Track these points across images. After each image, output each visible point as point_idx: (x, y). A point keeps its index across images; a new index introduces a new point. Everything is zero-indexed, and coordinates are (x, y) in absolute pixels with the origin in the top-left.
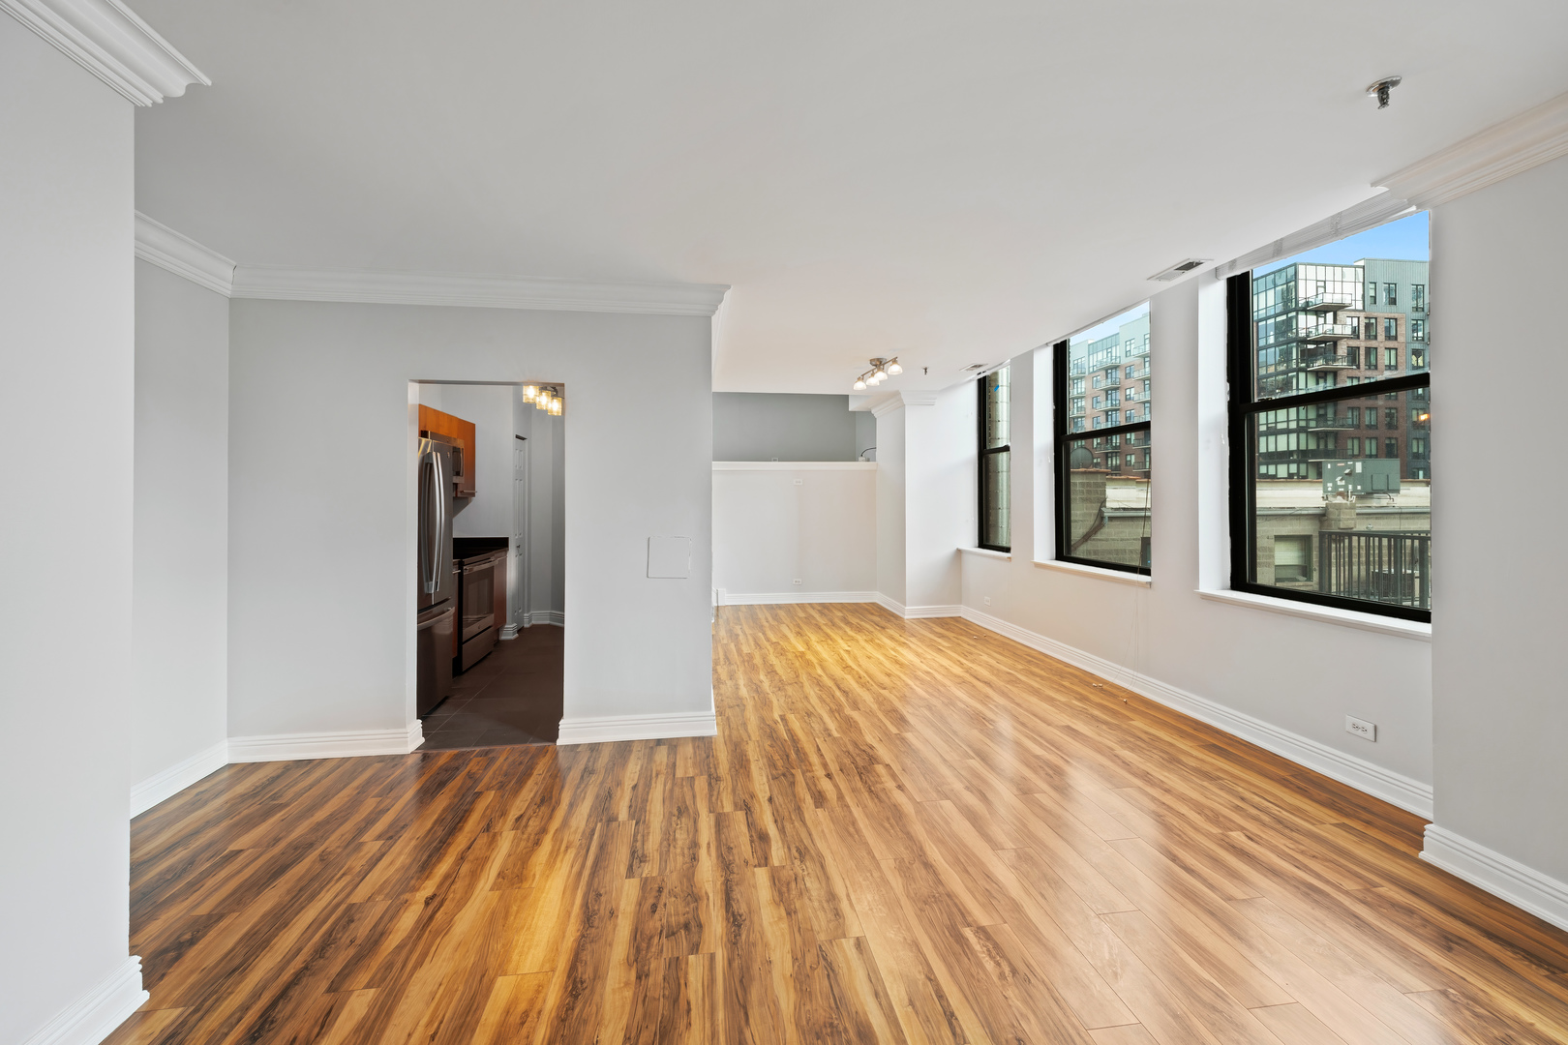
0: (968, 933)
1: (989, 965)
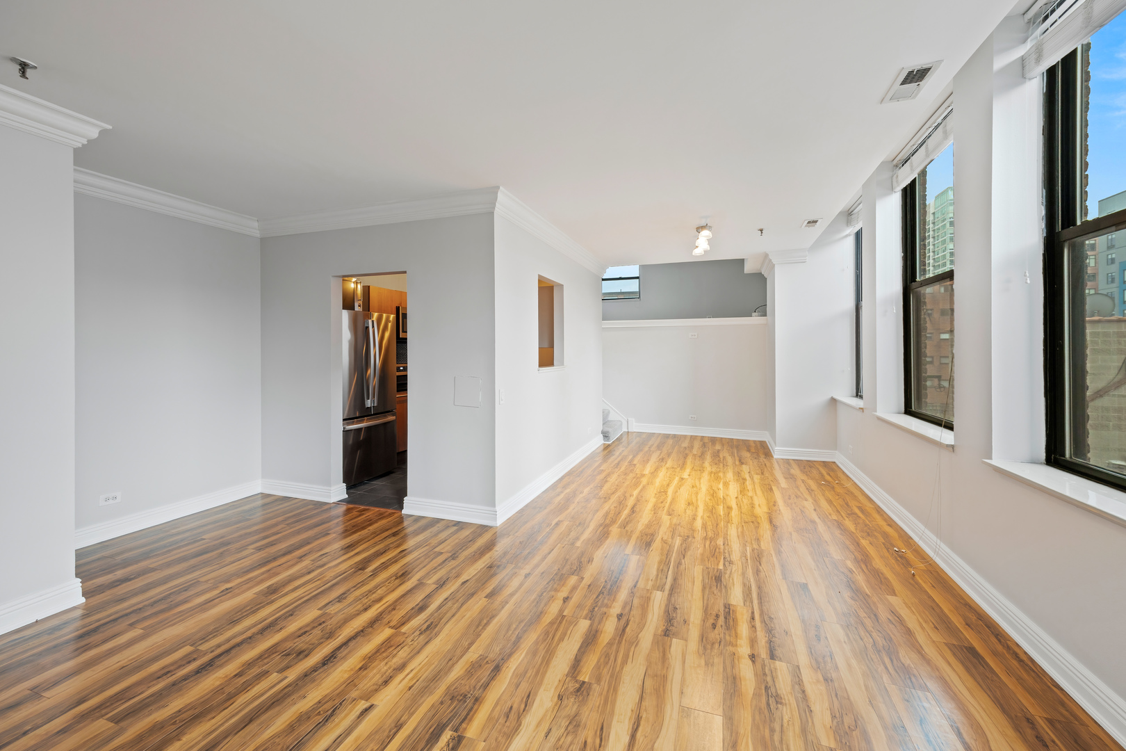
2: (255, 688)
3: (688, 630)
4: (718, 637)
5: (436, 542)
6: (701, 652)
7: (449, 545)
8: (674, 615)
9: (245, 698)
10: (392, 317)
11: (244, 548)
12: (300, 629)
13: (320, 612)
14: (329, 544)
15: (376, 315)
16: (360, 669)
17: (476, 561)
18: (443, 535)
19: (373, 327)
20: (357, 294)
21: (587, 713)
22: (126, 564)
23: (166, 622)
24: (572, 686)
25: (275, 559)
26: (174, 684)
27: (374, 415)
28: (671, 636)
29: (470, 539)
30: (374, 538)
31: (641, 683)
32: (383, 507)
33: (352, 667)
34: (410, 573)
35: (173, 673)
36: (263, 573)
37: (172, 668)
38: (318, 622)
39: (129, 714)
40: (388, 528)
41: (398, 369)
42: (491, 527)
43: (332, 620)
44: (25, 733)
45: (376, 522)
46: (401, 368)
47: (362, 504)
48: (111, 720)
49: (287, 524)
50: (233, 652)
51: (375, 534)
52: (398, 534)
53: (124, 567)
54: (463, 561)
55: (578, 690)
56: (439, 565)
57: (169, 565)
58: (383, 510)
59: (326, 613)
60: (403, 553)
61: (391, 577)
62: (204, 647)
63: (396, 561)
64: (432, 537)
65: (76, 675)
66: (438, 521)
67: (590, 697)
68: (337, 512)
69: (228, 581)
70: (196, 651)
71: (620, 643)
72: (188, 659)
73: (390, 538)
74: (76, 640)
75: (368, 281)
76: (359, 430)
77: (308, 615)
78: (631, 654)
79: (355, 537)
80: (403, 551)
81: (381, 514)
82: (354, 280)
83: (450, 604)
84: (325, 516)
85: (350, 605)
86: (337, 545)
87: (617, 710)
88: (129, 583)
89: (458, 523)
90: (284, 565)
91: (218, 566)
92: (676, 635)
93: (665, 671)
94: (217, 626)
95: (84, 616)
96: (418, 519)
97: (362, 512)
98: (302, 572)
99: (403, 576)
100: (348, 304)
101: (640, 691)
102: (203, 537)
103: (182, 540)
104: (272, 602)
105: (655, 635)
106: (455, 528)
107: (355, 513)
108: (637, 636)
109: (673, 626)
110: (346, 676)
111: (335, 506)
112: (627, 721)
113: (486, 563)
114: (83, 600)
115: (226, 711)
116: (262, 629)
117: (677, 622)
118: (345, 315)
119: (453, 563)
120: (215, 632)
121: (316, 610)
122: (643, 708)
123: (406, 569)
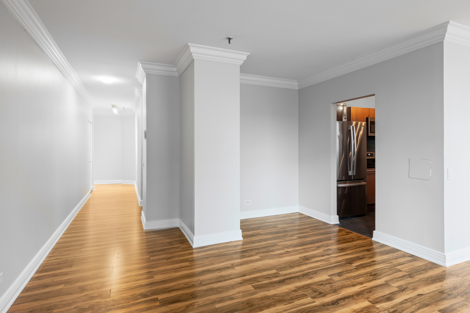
2: (302, 300)
5: (397, 263)
7: (406, 267)
9: (298, 303)
10: (364, 123)
11: (293, 235)
12: (320, 282)
13: (328, 277)
14: (331, 245)
15: (354, 123)
16: (293, 291)
17: (428, 284)
18: (402, 260)
19: (353, 130)
20: (344, 113)
22: (253, 229)
23: (267, 257)
25: (306, 244)
26: (271, 283)
27: (353, 180)
29: (423, 269)
30: (355, 249)
32: (360, 233)
33: (291, 288)
34: (379, 275)
35: (271, 278)
36: (302, 249)
37: (270, 276)
38: (328, 282)
39: (258, 287)
40: (363, 245)
41: (368, 156)
42: (440, 266)
43: (335, 284)
44: (231, 279)
45: (356, 240)
46: (369, 155)
47: (348, 229)
48: (253, 286)
49: (311, 230)
50: (292, 280)
51: (356, 247)
52: (370, 251)
53: (253, 230)
54: (418, 281)
56: (400, 277)
57: (267, 234)
58: (360, 235)
59: (332, 279)
60: (373, 263)
61: (368, 274)
62: (281, 273)
63: (370, 266)
64: (393, 259)
65: (242, 265)
66: (397, 250)
68: (334, 229)
69: (288, 248)
70: (278, 273)
72: (276, 275)
73: (365, 251)
74: (241, 252)
75: (349, 104)
76: (344, 187)
77: (323, 277)
79: (345, 245)
80: (374, 261)
81: (359, 237)
82: (342, 104)
83: (409, 304)
84: (328, 230)
85: (344, 280)
86: (335, 247)
88: (254, 237)
89: (412, 256)
90: (310, 249)
91: (283, 240)
94: (285, 266)
95: (243, 245)
96: (383, 246)
97: (348, 233)
98: (319, 254)
99: (374, 275)
100: (339, 118)
102: (278, 226)
103: (270, 225)
104: (306, 264)
106: (410, 258)
107: (344, 233)
110: (287, 291)
111: (333, 227)
113: (438, 289)
114: (242, 239)
115: (291, 304)
116: (303, 275)
118: (338, 124)
119: (409, 280)
120: (284, 268)
121: (327, 276)
123: (377, 272)
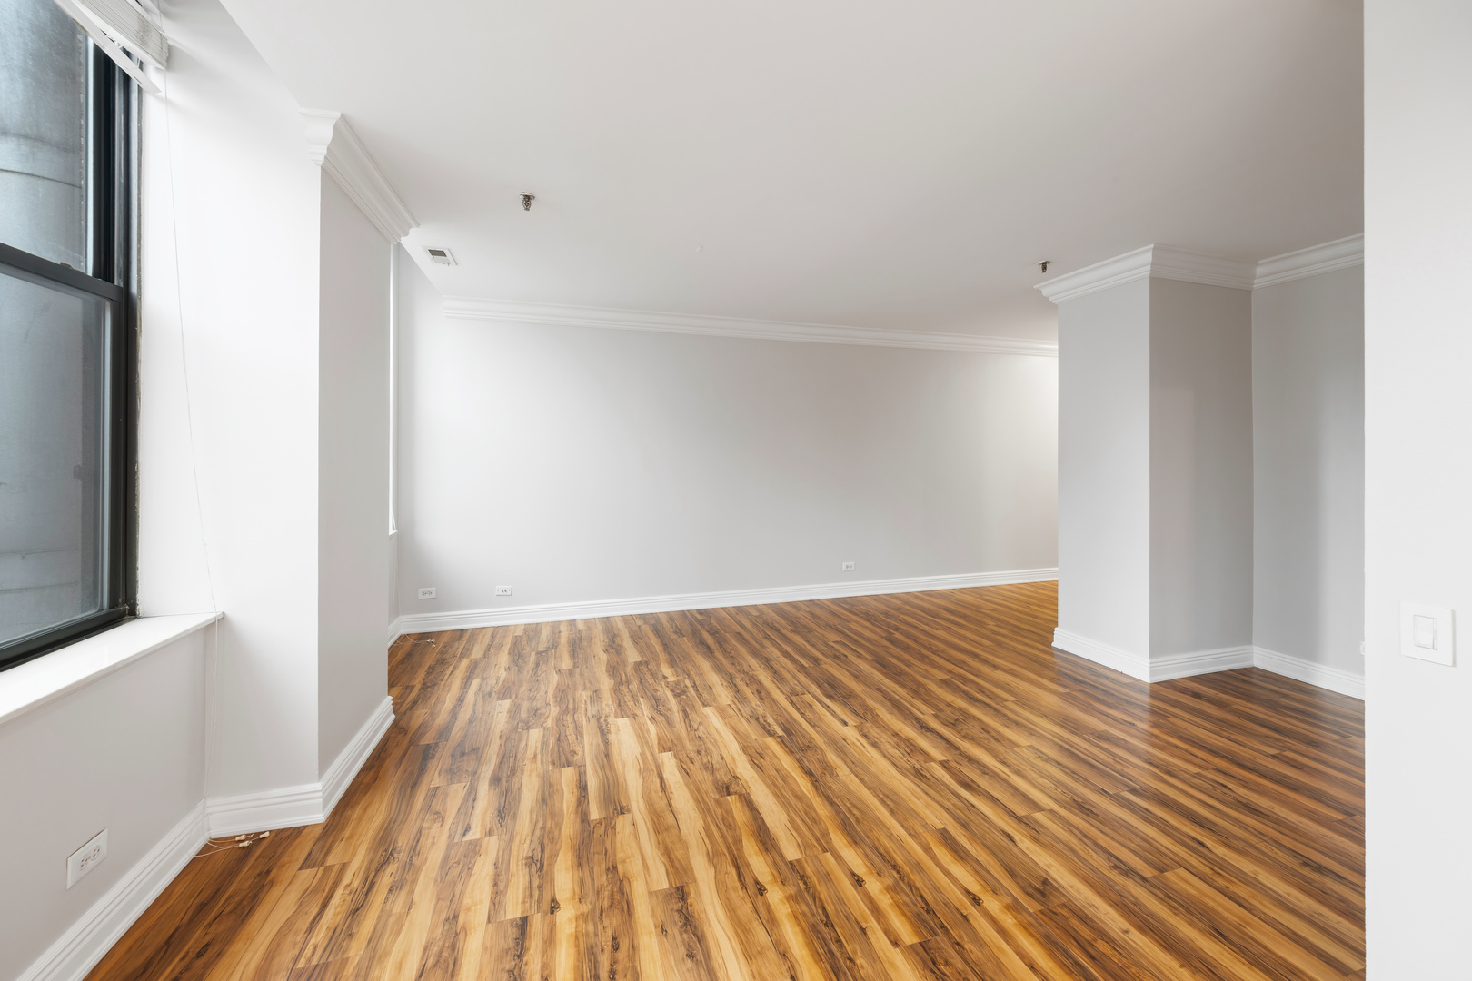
0: (780, 732)
1: (770, 720)
3: (653, 915)
4: (606, 922)
6: (626, 883)
8: (685, 936)
21: (706, 777)
24: (734, 788)
28: (673, 891)
31: (678, 817)
55: (727, 788)
67: (713, 787)
71: (729, 848)
78: (707, 841)
87: (685, 788)
92: (668, 895)
93: (660, 838)
101: (675, 809)
105: (695, 880)
108: (715, 868)
109: (678, 911)
112: (672, 785)
117: (675, 923)
122: (664, 798)
